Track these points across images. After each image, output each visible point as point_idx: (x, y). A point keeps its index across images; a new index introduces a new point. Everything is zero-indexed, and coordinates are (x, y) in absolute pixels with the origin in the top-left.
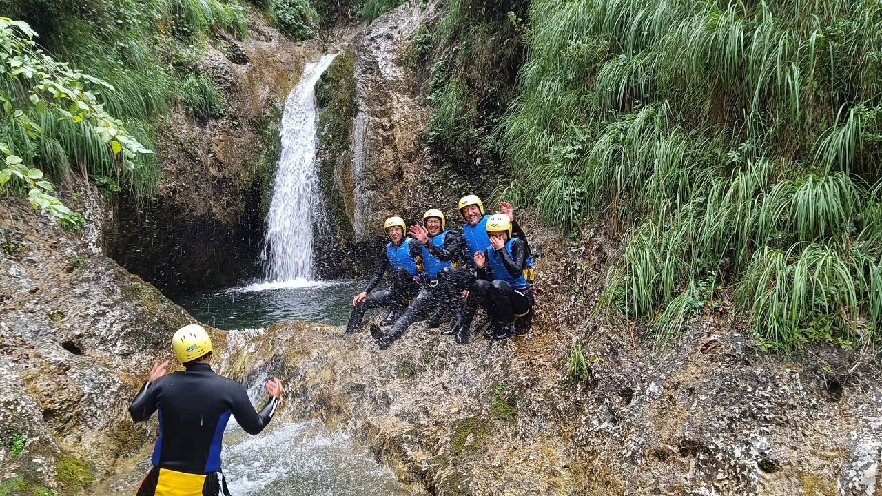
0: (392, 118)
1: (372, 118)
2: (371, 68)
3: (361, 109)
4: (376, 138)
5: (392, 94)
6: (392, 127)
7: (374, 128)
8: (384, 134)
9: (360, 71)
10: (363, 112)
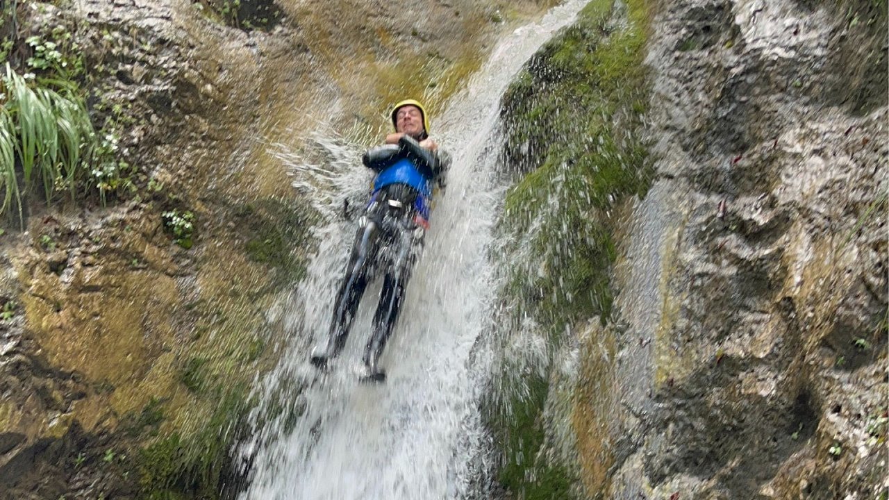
0: (776, 192)
1: (701, 199)
2: (707, 29)
3: (662, 167)
4: (710, 267)
5: (780, 108)
6: (780, 224)
7: (707, 238)
8: (746, 253)
9: (670, 39)
10: (670, 177)
